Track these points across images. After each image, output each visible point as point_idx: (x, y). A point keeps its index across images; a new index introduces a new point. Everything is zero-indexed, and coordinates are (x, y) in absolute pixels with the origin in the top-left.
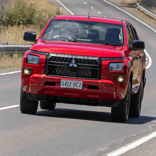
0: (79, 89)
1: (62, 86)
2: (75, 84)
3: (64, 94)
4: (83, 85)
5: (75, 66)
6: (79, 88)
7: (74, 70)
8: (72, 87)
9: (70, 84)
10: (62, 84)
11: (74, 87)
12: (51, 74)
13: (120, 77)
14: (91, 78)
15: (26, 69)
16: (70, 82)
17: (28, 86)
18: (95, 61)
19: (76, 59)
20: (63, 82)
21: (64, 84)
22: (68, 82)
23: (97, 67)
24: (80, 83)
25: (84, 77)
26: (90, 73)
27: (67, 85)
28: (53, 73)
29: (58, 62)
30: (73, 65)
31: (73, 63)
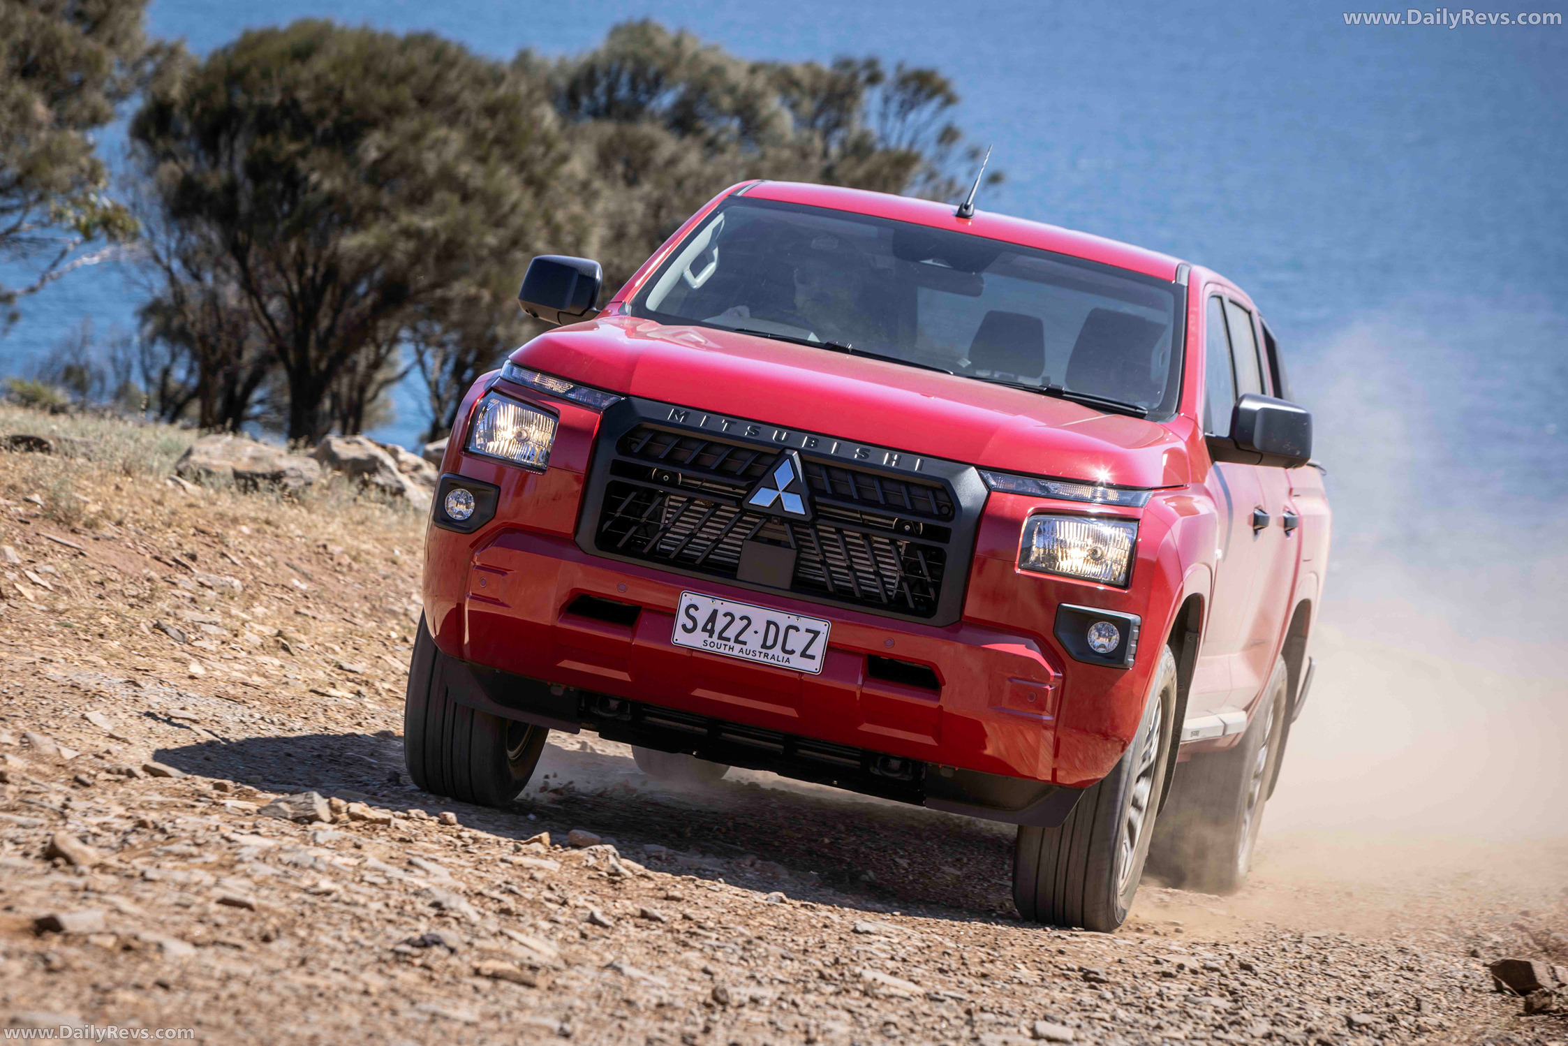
0: (801, 673)
1: (681, 637)
2: (772, 628)
3: (699, 693)
4: (831, 648)
5: (794, 505)
6: (797, 663)
7: (777, 536)
8: (751, 648)
9: (738, 625)
10: (682, 619)
11: (766, 655)
12: (620, 545)
13: (1099, 625)
14: (898, 604)
15: (458, 492)
16: (742, 618)
17: (460, 608)
18: (934, 489)
19: (806, 457)
20: (692, 611)
21: (700, 626)
22: (726, 615)
23: (944, 535)
24: (808, 631)
25: (844, 595)
26: (892, 570)
27: (716, 635)
28: (632, 537)
29: (680, 464)
30: (779, 498)
31: (781, 486)
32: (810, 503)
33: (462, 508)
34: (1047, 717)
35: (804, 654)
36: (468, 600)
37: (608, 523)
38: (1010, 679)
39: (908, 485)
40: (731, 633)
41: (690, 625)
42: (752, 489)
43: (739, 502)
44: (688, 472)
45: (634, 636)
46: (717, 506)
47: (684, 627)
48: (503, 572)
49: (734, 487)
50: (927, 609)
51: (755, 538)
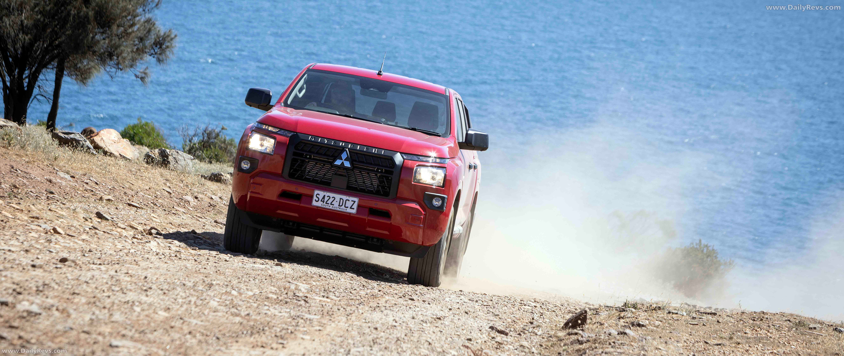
0: (350, 214)
1: (314, 203)
2: (342, 200)
3: (319, 220)
4: (359, 206)
5: (347, 164)
6: (349, 210)
7: (343, 174)
8: (335, 206)
9: (331, 200)
10: (315, 198)
11: (340, 208)
12: (296, 176)
13: (436, 198)
14: (378, 193)
15: (244, 161)
16: (333, 198)
17: (246, 195)
18: (388, 159)
19: (350, 150)
20: (318, 196)
21: (320, 200)
22: (328, 196)
23: (391, 173)
24: (352, 201)
25: (362, 191)
26: (376, 183)
27: (325, 202)
28: (299, 174)
29: (313, 153)
30: (343, 162)
31: (344, 159)
32: (352, 164)
33: (246, 166)
34: (421, 225)
35: (351, 208)
36: (249, 193)
37: (292, 170)
38: (411, 215)
39: (380, 158)
40: (329, 202)
41: (317, 199)
42: (335, 160)
43: (331, 163)
44: (316, 155)
45: (300, 203)
46: (324, 165)
47: (315, 200)
48: (260, 185)
49: (328, 159)
50: (386, 194)
51: (336, 174)
